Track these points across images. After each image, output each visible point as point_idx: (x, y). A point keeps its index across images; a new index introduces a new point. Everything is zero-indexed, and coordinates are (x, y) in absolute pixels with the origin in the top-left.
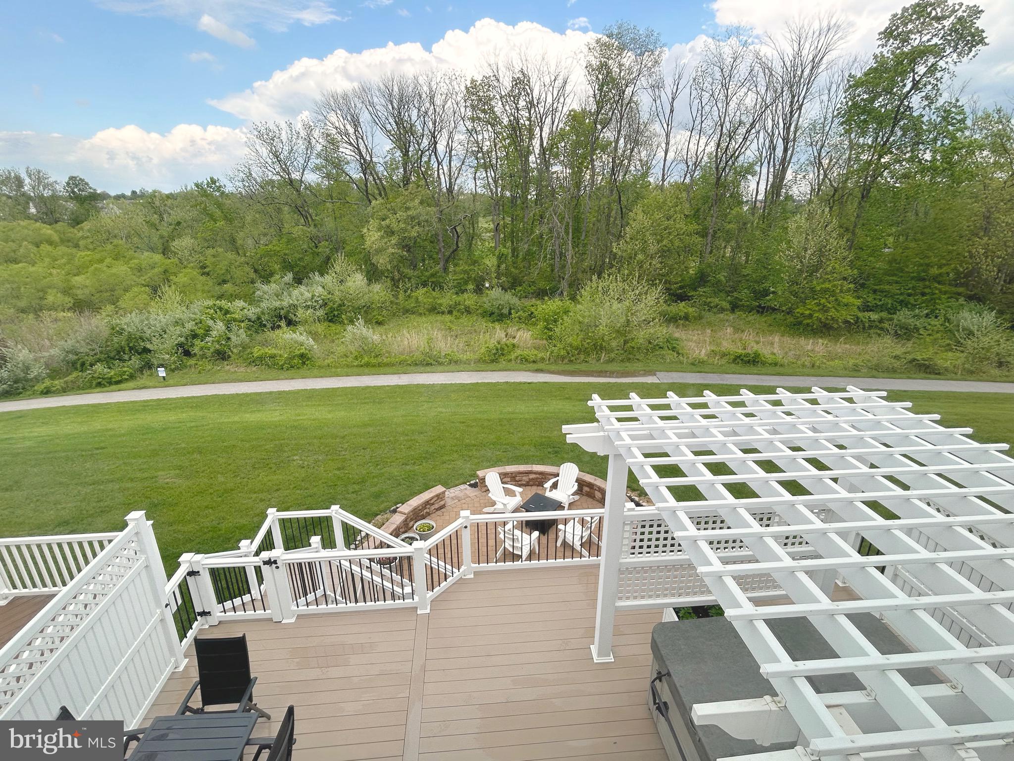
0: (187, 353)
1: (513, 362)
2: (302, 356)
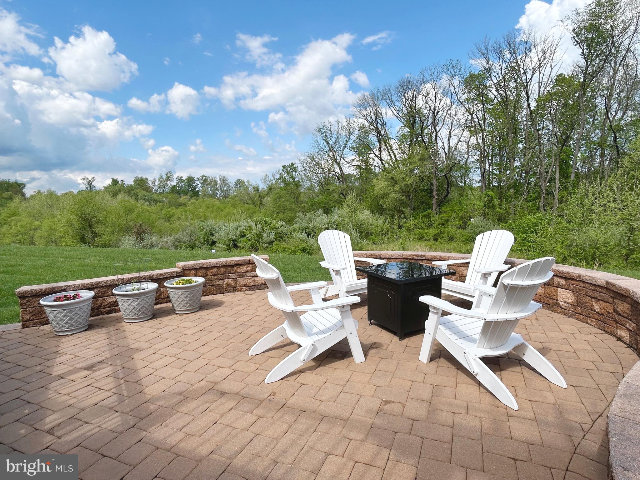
0: (236, 246)
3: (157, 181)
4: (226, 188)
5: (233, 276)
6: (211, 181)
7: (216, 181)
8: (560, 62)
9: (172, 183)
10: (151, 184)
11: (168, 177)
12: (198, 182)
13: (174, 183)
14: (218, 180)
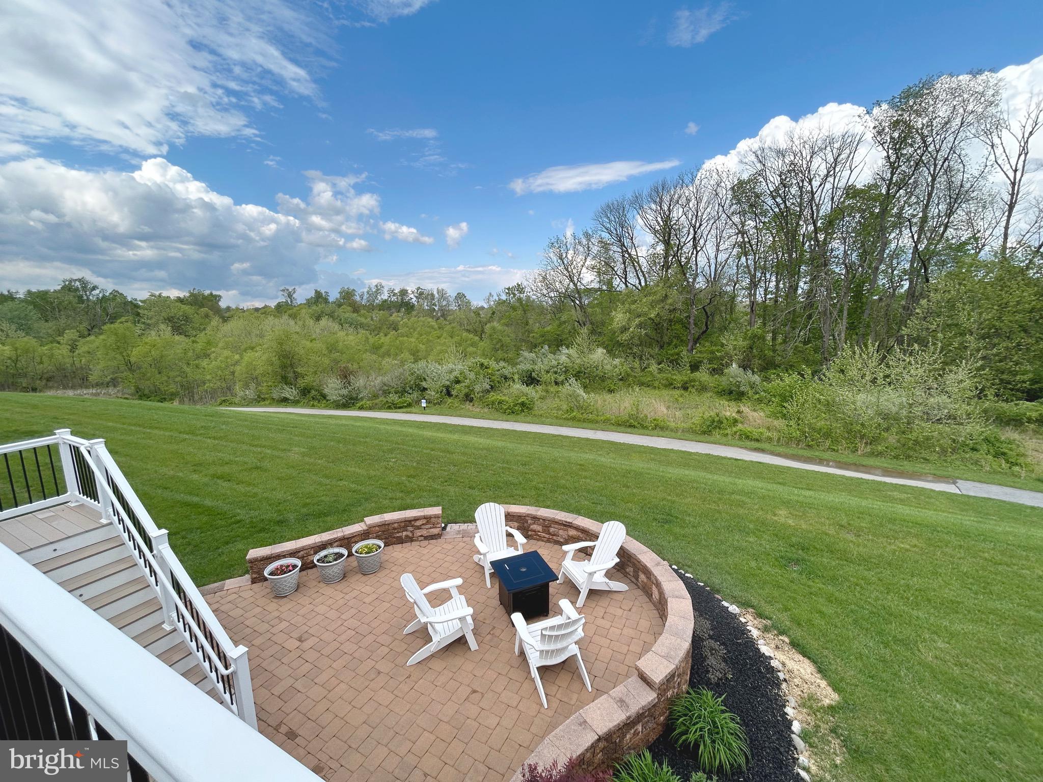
0: (449, 394)
1: (730, 437)
2: (523, 404)
3: (366, 294)
4: (444, 303)
5: (410, 529)
6: (428, 295)
7: (432, 295)
8: (863, 163)
9: (382, 297)
10: (358, 297)
11: (378, 290)
12: (412, 296)
13: (385, 296)
14: (435, 293)
